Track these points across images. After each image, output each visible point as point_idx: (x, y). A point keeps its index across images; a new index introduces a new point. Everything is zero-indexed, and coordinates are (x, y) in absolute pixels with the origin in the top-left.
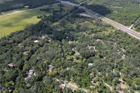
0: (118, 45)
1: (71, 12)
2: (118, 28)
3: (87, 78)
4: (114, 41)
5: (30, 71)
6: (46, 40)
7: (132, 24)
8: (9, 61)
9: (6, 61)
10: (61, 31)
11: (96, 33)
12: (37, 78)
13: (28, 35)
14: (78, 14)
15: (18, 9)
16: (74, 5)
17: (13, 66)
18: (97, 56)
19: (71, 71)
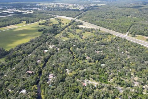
0: (121, 48)
1: (70, 25)
2: (117, 36)
3: (104, 75)
4: (117, 46)
5: (50, 75)
6: (55, 49)
7: (127, 31)
8: (26, 69)
9: (22, 69)
10: (67, 41)
11: (99, 41)
12: (60, 79)
13: (35, 46)
14: (78, 26)
15: (15, 25)
16: (70, 19)
17: (32, 73)
18: (107, 58)
19: (88, 71)
